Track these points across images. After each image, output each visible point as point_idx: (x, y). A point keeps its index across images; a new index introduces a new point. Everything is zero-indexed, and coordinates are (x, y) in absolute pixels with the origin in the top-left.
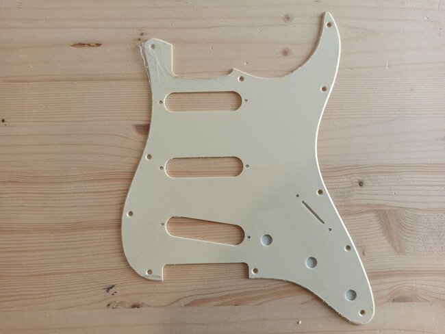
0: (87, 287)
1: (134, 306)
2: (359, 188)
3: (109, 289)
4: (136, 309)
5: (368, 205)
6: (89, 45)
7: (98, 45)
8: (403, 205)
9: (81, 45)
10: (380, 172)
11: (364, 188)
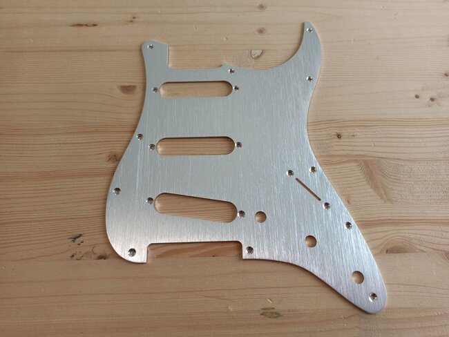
0: (52, 237)
1: (101, 257)
2: (338, 140)
3: (75, 238)
4: (102, 260)
5: (348, 156)
8: (384, 155)
10: (356, 126)
11: (342, 140)
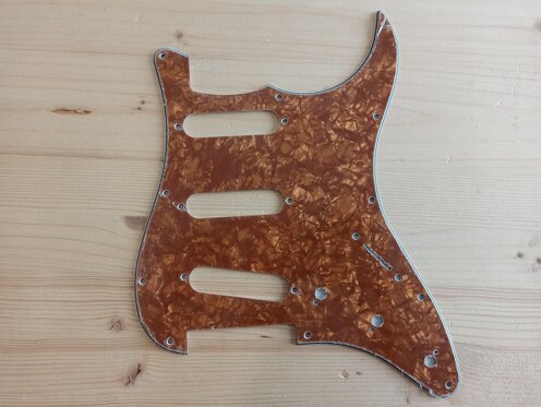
6: (75, 112)
7: (87, 112)
9: (65, 111)
